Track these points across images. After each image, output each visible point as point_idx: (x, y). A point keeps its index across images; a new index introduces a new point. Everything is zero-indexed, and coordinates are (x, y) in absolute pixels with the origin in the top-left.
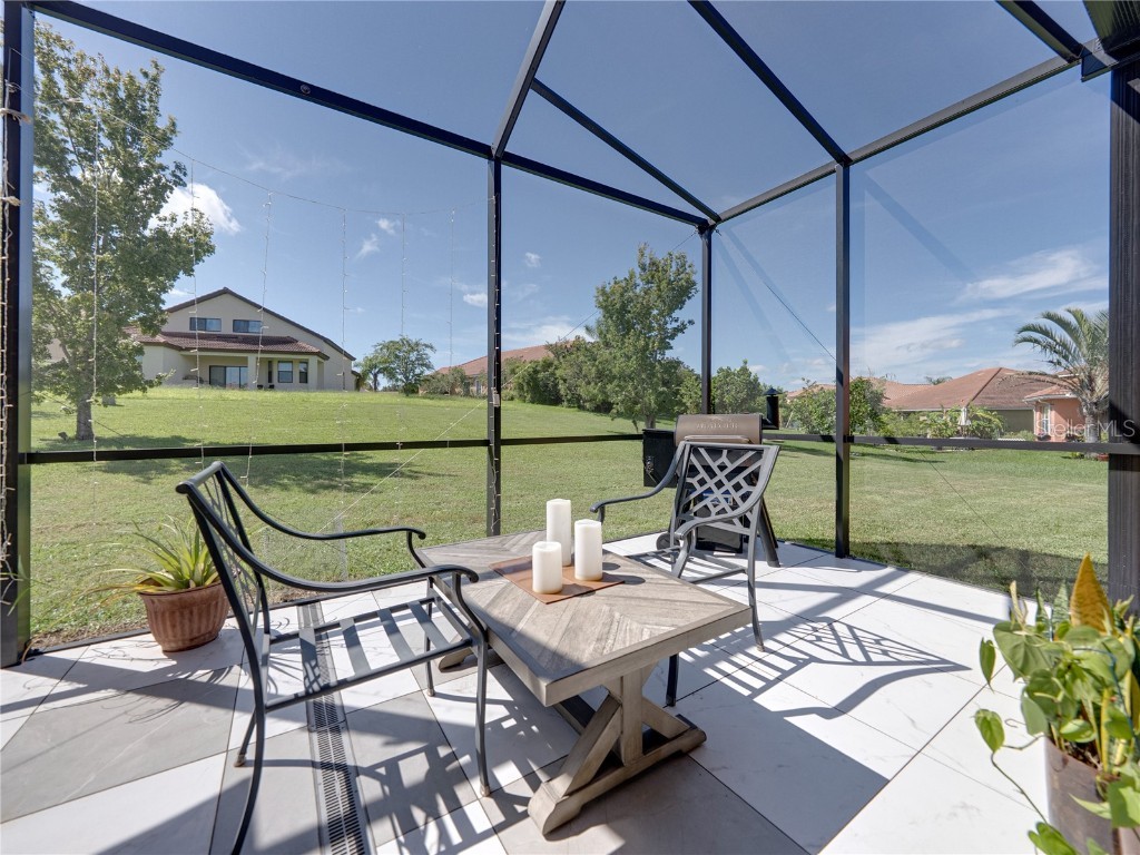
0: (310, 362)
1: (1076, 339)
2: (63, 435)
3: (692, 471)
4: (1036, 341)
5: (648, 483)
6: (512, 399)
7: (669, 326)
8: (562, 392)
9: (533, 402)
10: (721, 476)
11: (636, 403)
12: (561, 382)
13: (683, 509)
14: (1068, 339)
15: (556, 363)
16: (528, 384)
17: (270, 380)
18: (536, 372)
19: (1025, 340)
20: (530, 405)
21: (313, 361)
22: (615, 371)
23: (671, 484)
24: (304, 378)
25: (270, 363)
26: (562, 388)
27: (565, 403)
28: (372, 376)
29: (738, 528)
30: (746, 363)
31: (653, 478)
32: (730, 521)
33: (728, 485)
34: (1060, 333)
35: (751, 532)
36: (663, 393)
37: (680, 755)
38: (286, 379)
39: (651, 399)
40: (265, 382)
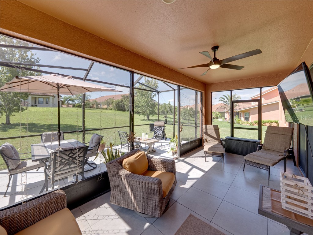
0: (50, 98)
1: (228, 100)
2: (3, 123)
3: (156, 130)
4: (222, 100)
5: (150, 131)
6: (112, 109)
7: (152, 95)
8: (126, 108)
9: (118, 110)
10: (159, 130)
11: (144, 112)
12: (126, 106)
13: (155, 133)
14: (227, 101)
15: (124, 100)
16: (117, 106)
17: (35, 103)
18: (119, 103)
19: (221, 100)
20: (117, 111)
21: (51, 98)
22: (140, 105)
23: (153, 131)
24: (47, 103)
25: (35, 98)
26: (126, 107)
27: (127, 111)
28: (67, 102)
29: (160, 135)
30: (169, 102)
31: (151, 130)
32: (159, 134)
33: (159, 131)
34: (226, 99)
35: (161, 136)
36: (151, 110)
37: (154, 152)
38: (41, 103)
39: (148, 111)
40: (34, 104)
